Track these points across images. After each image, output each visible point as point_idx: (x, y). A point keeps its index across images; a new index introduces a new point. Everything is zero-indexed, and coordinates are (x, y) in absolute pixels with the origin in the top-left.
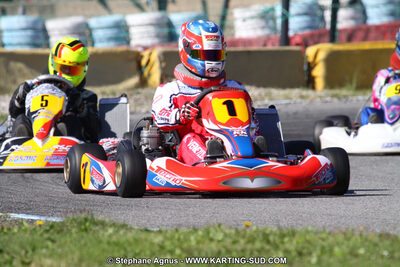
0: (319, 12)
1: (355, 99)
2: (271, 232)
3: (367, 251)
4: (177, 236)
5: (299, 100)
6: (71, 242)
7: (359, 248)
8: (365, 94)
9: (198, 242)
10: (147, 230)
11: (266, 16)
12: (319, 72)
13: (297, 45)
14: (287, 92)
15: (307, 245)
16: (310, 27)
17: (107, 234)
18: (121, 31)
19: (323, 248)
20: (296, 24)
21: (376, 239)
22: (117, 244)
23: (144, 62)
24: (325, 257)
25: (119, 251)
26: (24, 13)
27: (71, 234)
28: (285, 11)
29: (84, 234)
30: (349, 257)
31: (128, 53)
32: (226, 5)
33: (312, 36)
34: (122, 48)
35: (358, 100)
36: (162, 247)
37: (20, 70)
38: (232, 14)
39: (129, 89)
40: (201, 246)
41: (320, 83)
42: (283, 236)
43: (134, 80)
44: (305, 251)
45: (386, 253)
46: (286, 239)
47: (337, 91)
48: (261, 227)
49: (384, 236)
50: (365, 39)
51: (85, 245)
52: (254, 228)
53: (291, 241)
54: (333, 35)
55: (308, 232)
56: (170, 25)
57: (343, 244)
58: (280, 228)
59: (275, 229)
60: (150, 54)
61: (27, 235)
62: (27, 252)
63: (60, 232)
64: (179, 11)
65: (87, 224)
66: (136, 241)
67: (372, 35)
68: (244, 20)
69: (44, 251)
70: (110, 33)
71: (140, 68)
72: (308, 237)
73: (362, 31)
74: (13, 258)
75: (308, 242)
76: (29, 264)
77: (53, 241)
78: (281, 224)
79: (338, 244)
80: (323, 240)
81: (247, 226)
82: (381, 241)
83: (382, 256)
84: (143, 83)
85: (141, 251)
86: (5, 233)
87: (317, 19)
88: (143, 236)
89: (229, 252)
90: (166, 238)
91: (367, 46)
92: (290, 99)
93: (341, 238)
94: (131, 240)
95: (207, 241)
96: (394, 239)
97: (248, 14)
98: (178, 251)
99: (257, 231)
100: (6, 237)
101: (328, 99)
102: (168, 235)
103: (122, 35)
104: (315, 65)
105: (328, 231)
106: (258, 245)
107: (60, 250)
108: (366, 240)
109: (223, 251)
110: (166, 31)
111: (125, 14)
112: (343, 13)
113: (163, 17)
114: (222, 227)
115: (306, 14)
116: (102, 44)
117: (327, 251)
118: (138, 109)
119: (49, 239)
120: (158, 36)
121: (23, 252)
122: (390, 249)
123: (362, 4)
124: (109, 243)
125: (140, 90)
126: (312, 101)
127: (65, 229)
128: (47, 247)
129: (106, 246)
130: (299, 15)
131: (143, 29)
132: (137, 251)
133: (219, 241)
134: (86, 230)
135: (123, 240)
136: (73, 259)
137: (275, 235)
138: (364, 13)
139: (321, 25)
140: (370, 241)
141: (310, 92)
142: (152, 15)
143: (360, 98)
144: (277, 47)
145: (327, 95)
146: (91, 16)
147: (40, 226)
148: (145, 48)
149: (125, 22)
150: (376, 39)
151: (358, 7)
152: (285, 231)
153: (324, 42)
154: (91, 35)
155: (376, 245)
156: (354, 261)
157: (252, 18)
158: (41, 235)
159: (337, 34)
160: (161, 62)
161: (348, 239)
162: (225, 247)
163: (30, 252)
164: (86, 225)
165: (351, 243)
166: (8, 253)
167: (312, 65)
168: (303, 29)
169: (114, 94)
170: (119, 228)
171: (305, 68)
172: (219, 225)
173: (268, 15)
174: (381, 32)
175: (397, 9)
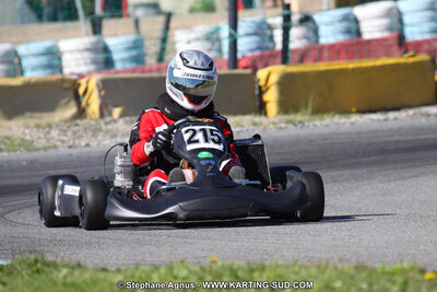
0: (268, 32)
1: (311, 124)
2: (240, 268)
3: (344, 284)
4: (138, 274)
5: (251, 127)
6: (24, 284)
7: (335, 281)
8: (321, 119)
10: (104, 270)
11: (212, 38)
12: (271, 97)
13: (245, 68)
14: (238, 118)
16: (259, 48)
17: (61, 275)
18: (53, 57)
20: (245, 45)
21: (352, 271)
22: (73, 285)
23: (81, 91)
27: (22, 277)
28: (233, 32)
29: (36, 276)
30: (325, 291)
31: (63, 80)
32: (167, 27)
33: (261, 57)
34: (57, 77)
35: (315, 126)
38: (173, 36)
39: (66, 121)
41: (272, 108)
42: (252, 271)
43: (72, 110)
45: (364, 286)
46: (256, 275)
47: (292, 117)
48: (228, 262)
49: (360, 268)
50: (318, 59)
52: (220, 263)
53: (261, 276)
54: (285, 56)
55: (278, 266)
56: (106, 49)
58: (248, 263)
60: (88, 82)
63: (10, 274)
64: (115, 35)
65: (39, 265)
66: (95, 282)
67: (326, 54)
68: (189, 42)
70: (43, 60)
71: (77, 97)
72: (280, 271)
73: (315, 51)
75: (280, 276)
77: (4, 284)
78: (250, 258)
80: (296, 273)
81: (214, 262)
82: (358, 273)
83: (361, 289)
84: (81, 113)
87: (267, 39)
88: (101, 275)
90: (126, 277)
91: (322, 66)
92: (242, 126)
93: (314, 271)
96: (372, 272)
97: (192, 35)
99: (223, 267)
101: (283, 125)
102: (129, 273)
103: (56, 62)
104: (267, 89)
105: (299, 263)
108: (342, 272)
110: (102, 56)
111: (58, 40)
112: (295, 32)
113: (98, 42)
114: (186, 264)
115: (255, 34)
116: (33, 73)
118: (77, 141)
120: (94, 62)
122: (369, 281)
123: (314, 22)
124: (65, 285)
125: (78, 122)
126: (265, 128)
127: (15, 272)
129: (62, 288)
130: (248, 35)
131: (78, 55)
133: (184, 278)
134: (38, 271)
135: (80, 280)
137: (244, 270)
138: (316, 31)
139: (270, 45)
140: (346, 274)
141: (263, 119)
142: (88, 40)
143: (317, 123)
144: (225, 71)
145: (281, 122)
146: (20, 43)
148: (81, 76)
149: (57, 48)
150: (331, 59)
151: (310, 24)
152: (254, 267)
153: (274, 64)
154: (20, 63)
155: (352, 278)
157: (197, 40)
159: (290, 54)
160: (100, 91)
161: (323, 272)
165: (326, 276)
167: (264, 89)
168: (252, 50)
169: (50, 126)
170: (73, 268)
171: (257, 92)
172: (182, 262)
173: (214, 36)
174: (336, 51)
175: (353, 26)
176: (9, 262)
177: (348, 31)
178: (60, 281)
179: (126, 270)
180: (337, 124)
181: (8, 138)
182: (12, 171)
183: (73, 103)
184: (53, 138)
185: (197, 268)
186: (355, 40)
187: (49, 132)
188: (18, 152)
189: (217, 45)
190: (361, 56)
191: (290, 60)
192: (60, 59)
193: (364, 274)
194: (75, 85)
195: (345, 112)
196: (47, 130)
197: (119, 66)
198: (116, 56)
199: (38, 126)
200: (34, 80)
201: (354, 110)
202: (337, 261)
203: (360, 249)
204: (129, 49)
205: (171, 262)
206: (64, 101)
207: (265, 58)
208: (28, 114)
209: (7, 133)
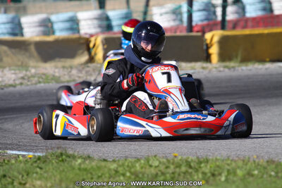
0: (212, 9)
1: (240, 69)
2: (192, 160)
3: (259, 172)
4: (126, 164)
5: (201, 70)
6: (53, 169)
7: (254, 170)
8: (246, 66)
9: (142, 168)
10: (105, 160)
11: (176, 12)
12: (214, 50)
13: (198, 32)
14: (193, 64)
15: (217, 169)
16: (207, 19)
17: (77, 163)
18: (74, 23)
19: (228, 171)
20: (198, 17)
21: (265, 164)
22: (85, 170)
23: (91, 45)
24: (231, 177)
25: (87, 174)
26: (5, 12)
27: (53, 164)
28: (190, 8)
29: (62, 163)
30: (247, 176)
31: (80, 38)
32: (147, 5)
33: (208, 25)
34: (76, 36)
35: (242, 70)
36: (117, 171)
37: (5, 52)
38: (151, 10)
39: (82, 64)
40: (143, 170)
41: (215, 58)
42: (201, 163)
43: (85, 58)
44: (216, 173)
45: (273, 173)
46: (203, 165)
47: (227, 64)
48: (185, 157)
49: (270, 162)
50: (245, 27)
51: (63, 171)
52: (180, 158)
53: (206, 166)
54: (223, 24)
55: (217, 160)
56: (108, 19)
57: (242, 167)
58: (198, 158)
59: (194, 158)
60: (96, 40)
61: (22, 165)
62: (23, 176)
63: (45, 162)
64: (114, 9)
66: (99, 168)
67: (250, 24)
68: (161, 15)
69: (35, 175)
70: (67, 25)
71: (89, 50)
72: (218, 163)
73: (243, 21)
74: (13, 180)
75: (218, 166)
76: (25, 184)
77: (41, 168)
78: (199, 154)
79: (239, 167)
80: (228, 165)
81: (175, 156)
82: (268, 165)
83: (271, 176)
84: (91, 59)
85: (102, 174)
86: (6, 164)
87: (211, 13)
88: (103, 164)
89: (163, 174)
90: (119, 165)
91: (247, 32)
92: (194, 70)
93: (240, 163)
94: (95, 167)
95: (148, 167)
96: (278, 165)
97: (164, 10)
98: (128, 174)
99: (181, 160)
100: (7, 166)
101: (222, 69)
102: (121, 163)
103: (75, 26)
104: (212, 46)
105: (231, 158)
106: (183, 169)
107: (46, 175)
108: (258, 165)
109: (160, 173)
110: (105, 23)
111: (77, 12)
112: (230, 9)
113: (101, 15)
114: (157, 157)
115: (204, 10)
116: (61, 33)
117: (231, 172)
118: (88, 77)
119: (38, 167)
120: (100, 26)
121: (20, 177)
122: (276, 171)
123: (242, 3)
124: (79, 169)
125: (90, 65)
126: (210, 71)
127: (48, 160)
128: (37, 173)
129: (78, 171)
130: (199, 10)
131: (90, 22)
132: (100, 174)
133: (156, 167)
134: (63, 160)
135: (89, 167)
136: (55, 180)
137: (195, 162)
138: (243, 9)
139: (214, 17)
140: (261, 166)
141: (208, 65)
142: (96, 12)
143: (244, 68)
144: (184, 33)
145: (220, 66)
146: (52, 14)
147: (30, 158)
148: (92, 36)
149: (76, 17)
150: (253, 27)
151: (240, 4)
152: (202, 160)
153: (216, 29)
154: (52, 27)
155: (265, 168)
156: (251, 179)
157: (166, 13)
158: (32, 165)
159: (226, 24)
160: (104, 45)
161: (246, 164)
162: (160, 171)
163: (25, 176)
164: (63, 157)
165: (248, 167)
166: (10, 177)
167: (209, 46)
168: (202, 21)
169: (71, 67)
170: (85, 159)
171: (205, 47)
172: (155, 156)
173: (178, 11)
174: (256, 22)
175: (268, 6)
176: (44, 154)
177: (264, 9)
178: (77, 167)
179: (119, 161)
180: (257, 69)
181: (44, 74)
182: (47, 95)
183: (86, 53)
184: (73, 75)
185: (165, 160)
186: (269, 14)
187: (70, 72)
188: (51, 84)
189: (179, 17)
190: (273, 25)
191: (227, 27)
192: (78, 24)
193: (273, 166)
194: (87, 42)
195: (262, 61)
196: (69, 70)
197: (116, 29)
198: (114, 23)
199: (64, 67)
200: (61, 38)
201: (268, 59)
202: (255, 157)
203: (270, 150)
204: (123, 18)
205: (148, 156)
206: (81, 51)
207: (210, 25)
208: (57, 60)
209: (44, 71)
